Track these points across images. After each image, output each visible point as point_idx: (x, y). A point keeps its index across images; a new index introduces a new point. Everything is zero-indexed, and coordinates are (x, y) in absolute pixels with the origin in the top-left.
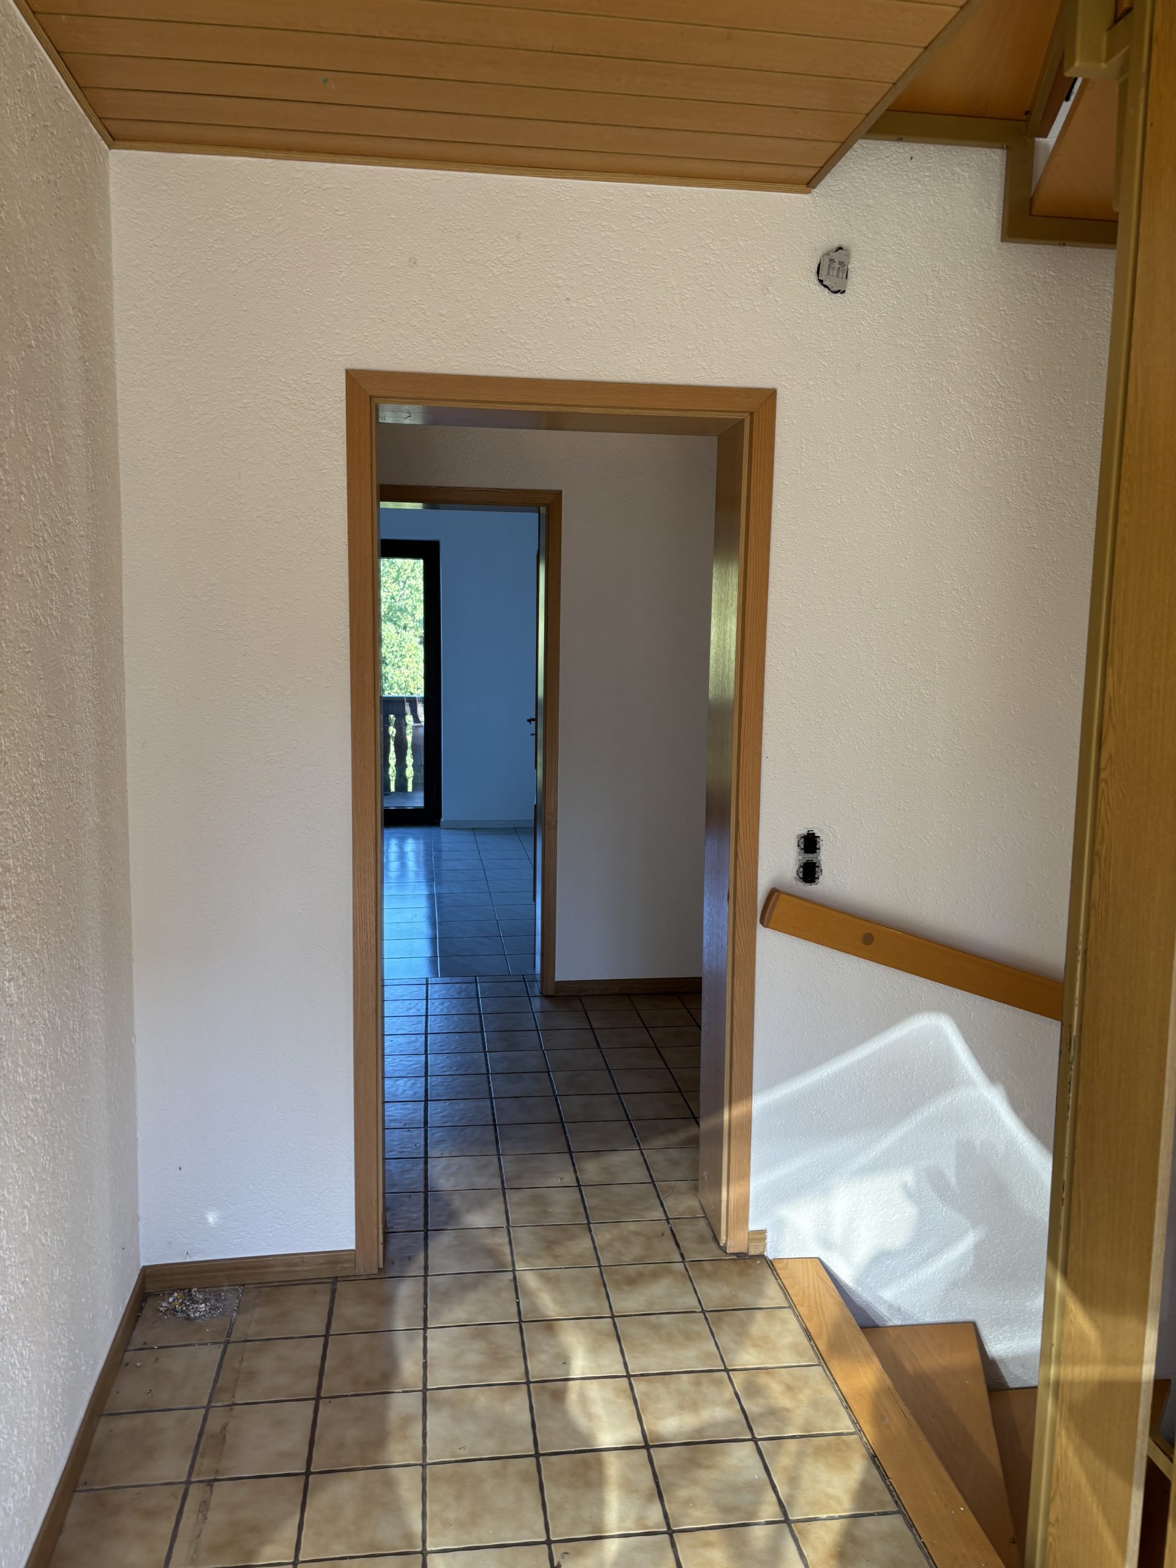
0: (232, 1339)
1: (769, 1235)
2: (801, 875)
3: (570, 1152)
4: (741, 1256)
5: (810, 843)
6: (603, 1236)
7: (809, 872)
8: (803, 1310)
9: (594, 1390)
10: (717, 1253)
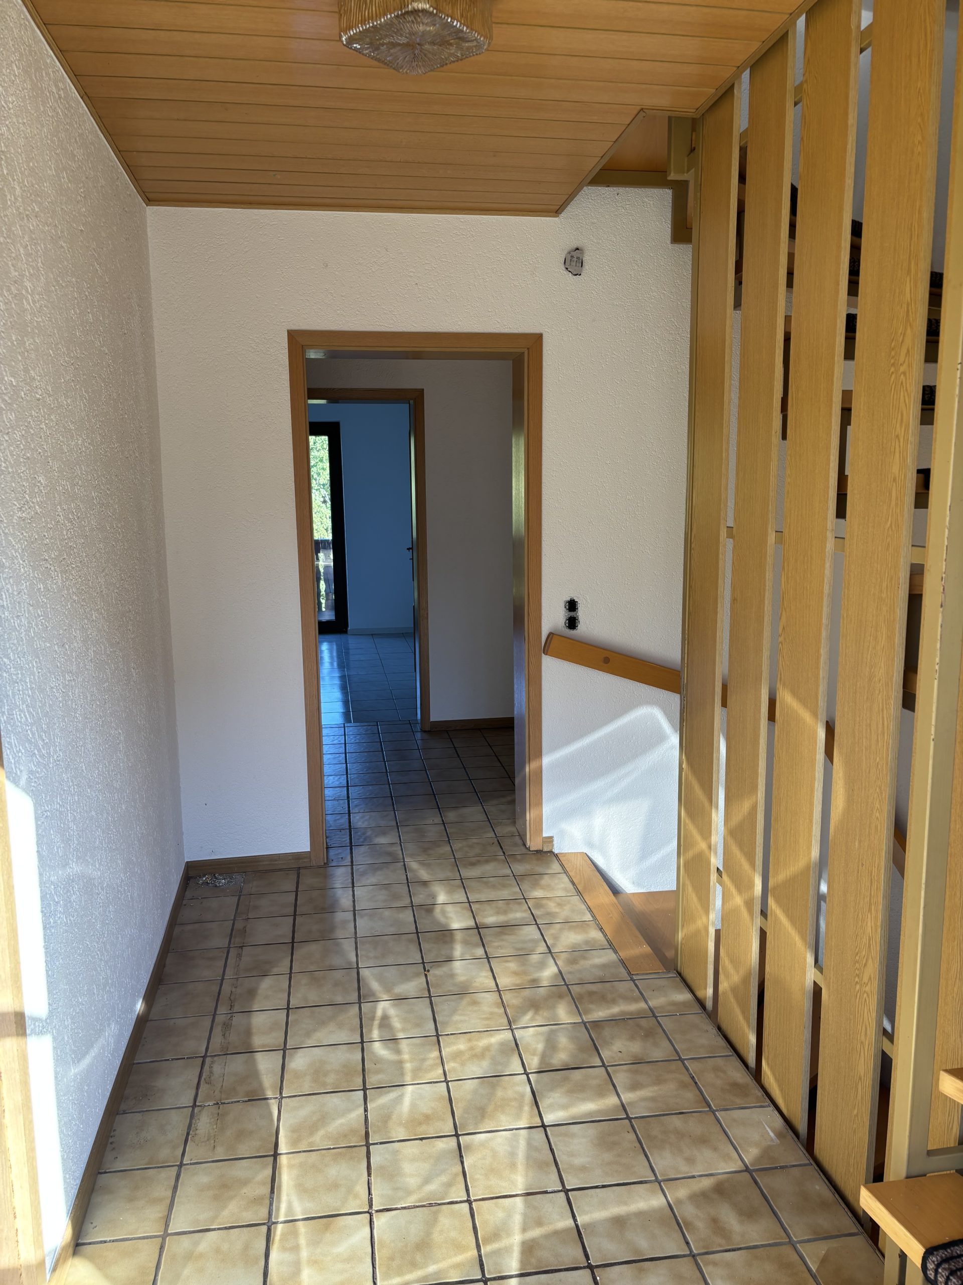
0: (243, 893)
1: (555, 839)
2: (567, 625)
3: (439, 808)
4: (539, 852)
5: (572, 605)
6: (457, 845)
7: (572, 623)
8: (572, 874)
9: (449, 908)
10: (524, 850)
